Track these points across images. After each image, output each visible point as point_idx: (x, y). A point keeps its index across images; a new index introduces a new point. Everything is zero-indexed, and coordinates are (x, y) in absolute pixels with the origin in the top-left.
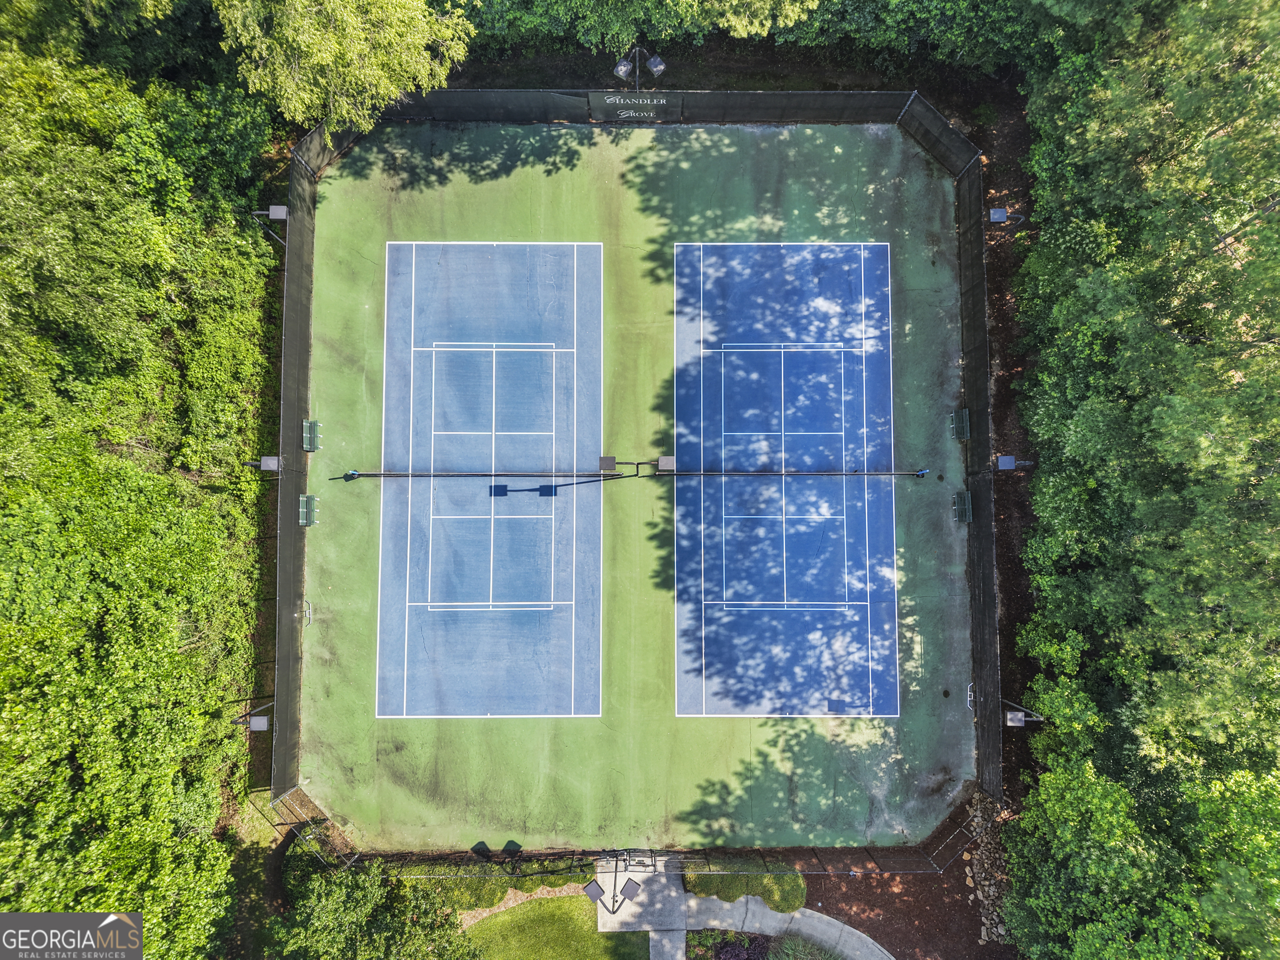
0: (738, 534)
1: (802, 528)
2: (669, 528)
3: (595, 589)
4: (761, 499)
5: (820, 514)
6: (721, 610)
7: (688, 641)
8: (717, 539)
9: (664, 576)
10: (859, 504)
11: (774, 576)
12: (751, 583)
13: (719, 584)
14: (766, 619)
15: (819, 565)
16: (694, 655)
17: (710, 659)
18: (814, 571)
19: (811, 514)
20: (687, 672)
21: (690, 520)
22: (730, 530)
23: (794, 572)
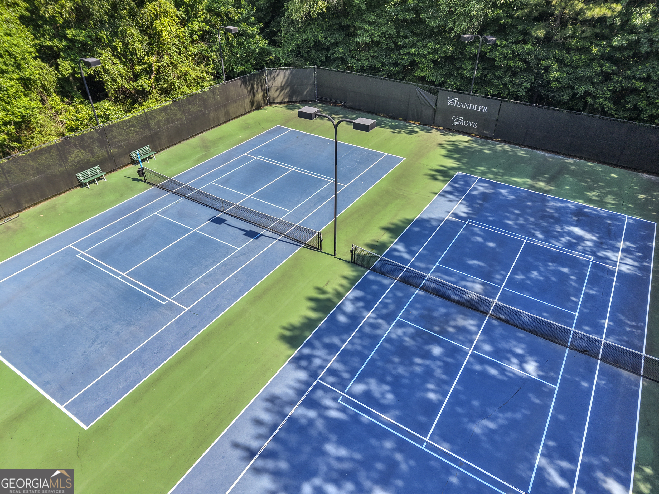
0: (407, 339)
1: (493, 372)
2: (335, 300)
3: (218, 309)
4: (452, 323)
5: (523, 369)
6: (335, 399)
7: (268, 410)
8: (378, 332)
9: (297, 333)
10: (585, 384)
11: (429, 401)
12: (393, 392)
13: (353, 372)
14: (388, 444)
15: (501, 421)
16: (263, 430)
17: (277, 447)
18: (491, 425)
19: (510, 363)
20: (236, 445)
21: (361, 304)
22: (400, 332)
23: (459, 410)
